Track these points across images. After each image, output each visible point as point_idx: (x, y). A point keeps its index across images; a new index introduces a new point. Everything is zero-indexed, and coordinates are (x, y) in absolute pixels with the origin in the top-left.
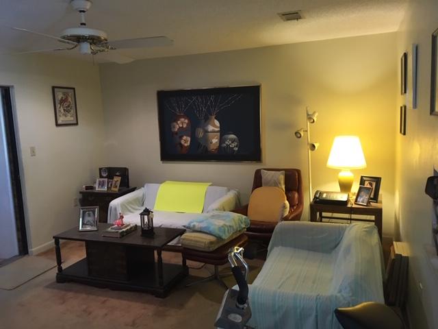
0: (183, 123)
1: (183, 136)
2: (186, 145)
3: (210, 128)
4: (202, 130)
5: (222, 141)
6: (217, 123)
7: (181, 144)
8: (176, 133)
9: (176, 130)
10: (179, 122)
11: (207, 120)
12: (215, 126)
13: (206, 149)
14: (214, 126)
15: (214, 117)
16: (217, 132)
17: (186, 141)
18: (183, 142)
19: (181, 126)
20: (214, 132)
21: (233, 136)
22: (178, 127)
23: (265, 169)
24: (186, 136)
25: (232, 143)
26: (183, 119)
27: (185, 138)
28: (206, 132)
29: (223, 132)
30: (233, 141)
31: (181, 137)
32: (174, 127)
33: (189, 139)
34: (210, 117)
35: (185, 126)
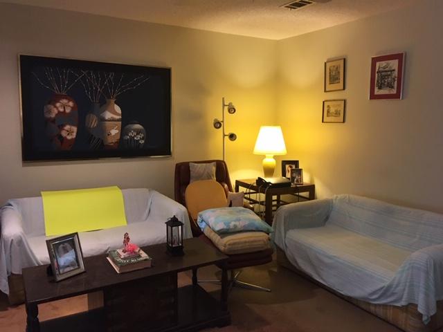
0: (65, 106)
1: (64, 125)
2: (69, 137)
3: (108, 115)
4: (95, 118)
5: (124, 131)
6: (118, 109)
7: (60, 136)
8: (53, 121)
9: (53, 116)
10: (58, 105)
11: (103, 104)
12: (115, 113)
13: (102, 143)
14: (113, 113)
15: (113, 101)
16: (118, 120)
17: (70, 132)
18: (64, 134)
19: (62, 110)
20: (113, 120)
21: (138, 126)
22: (56, 111)
23: (196, 162)
24: (69, 124)
25: (137, 134)
26: (65, 101)
27: (67, 127)
28: (103, 120)
29: (126, 121)
30: (138, 132)
31: (61, 127)
32: (50, 111)
33: (75, 129)
34: (107, 100)
35: (68, 110)
